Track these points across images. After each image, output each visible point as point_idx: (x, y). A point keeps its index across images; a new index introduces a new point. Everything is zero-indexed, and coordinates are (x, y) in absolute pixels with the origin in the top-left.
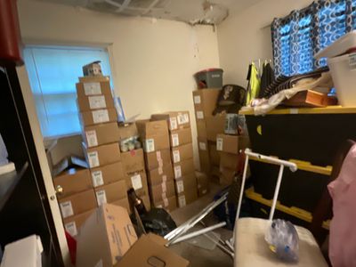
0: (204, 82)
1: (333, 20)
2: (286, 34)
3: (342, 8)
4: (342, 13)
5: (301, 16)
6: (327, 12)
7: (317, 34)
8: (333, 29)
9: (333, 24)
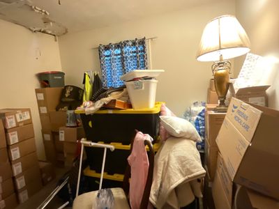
0: (47, 82)
1: (131, 55)
2: (108, 56)
3: (134, 49)
4: (135, 52)
5: (115, 48)
6: (128, 50)
7: (124, 61)
8: (131, 60)
9: (131, 57)
